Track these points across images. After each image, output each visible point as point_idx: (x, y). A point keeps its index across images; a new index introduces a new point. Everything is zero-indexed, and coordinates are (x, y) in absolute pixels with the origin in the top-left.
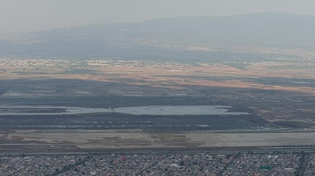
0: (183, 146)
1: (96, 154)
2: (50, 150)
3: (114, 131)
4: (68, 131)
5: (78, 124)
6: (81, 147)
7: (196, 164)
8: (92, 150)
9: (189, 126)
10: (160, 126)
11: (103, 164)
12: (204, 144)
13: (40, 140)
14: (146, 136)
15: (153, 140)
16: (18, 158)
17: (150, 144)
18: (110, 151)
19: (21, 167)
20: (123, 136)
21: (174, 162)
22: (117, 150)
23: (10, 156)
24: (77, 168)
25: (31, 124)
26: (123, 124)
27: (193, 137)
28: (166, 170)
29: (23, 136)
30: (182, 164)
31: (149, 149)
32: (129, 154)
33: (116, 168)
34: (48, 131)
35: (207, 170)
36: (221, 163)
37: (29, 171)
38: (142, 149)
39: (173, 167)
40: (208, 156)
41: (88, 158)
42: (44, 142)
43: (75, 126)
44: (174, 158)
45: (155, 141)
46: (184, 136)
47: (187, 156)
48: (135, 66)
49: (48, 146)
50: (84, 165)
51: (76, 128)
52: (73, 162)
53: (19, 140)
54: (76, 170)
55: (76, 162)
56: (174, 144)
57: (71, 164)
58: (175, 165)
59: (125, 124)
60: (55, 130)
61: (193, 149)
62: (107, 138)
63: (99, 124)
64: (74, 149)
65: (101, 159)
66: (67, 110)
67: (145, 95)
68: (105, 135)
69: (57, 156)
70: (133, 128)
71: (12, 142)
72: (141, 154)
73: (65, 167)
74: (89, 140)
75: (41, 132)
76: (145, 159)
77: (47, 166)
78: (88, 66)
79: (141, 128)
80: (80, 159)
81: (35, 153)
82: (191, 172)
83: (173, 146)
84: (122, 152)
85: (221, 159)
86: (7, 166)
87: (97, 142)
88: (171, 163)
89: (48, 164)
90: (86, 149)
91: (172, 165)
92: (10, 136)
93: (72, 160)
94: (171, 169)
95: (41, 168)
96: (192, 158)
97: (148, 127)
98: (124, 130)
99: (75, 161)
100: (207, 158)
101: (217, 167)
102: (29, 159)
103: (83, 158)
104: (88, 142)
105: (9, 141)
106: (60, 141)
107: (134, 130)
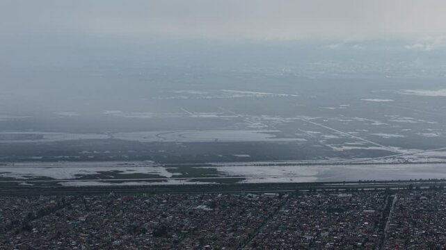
0: (214, 183)
1: (88, 194)
6: (65, 184)
7: (235, 205)
8: (81, 188)
9: (221, 156)
11: (97, 207)
12: (244, 179)
13: (5, 176)
15: (169, 175)
17: (166, 181)
21: (200, 203)
24: (59, 211)
26: (125, 154)
28: (191, 213)
30: (213, 205)
31: (164, 186)
33: (116, 212)
34: (16, 164)
35: (250, 214)
36: (271, 204)
38: (154, 187)
39: (201, 210)
40: (251, 195)
41: (75, 198)
42: (10, 179)
43: (56, 157)
44: (201, 198)
45: (173, 177)
46: (215, 170)
49: (17, 184)
50: (70, 208)
52: (54, 204)
54: (58, 215)
55: (59, 204)
56: (201, 180)
57: (50, 206)
58: (204, 207)
59: (129, 153)
62: (103, 173)
63: (91, 154)
64: (55, 187)
65: (95, 200)
66: (44, 137)
68: (99, 169)
69: (30, 197)
70: (140, 159)
72: (153, 193)
73: (42, 211)
74: (76, 175)
75: (6, 165)
76: (158, 199)
77: (15, 210)
79: (152, 159)
80: (63, 201)
83: (199, 183)
85: (270, 199)
87: (89, 177)
88: (197, 205)
89: (17, 207)
91: (199, 207)
93: (52, 202)
94: (198, 212)
95: (6, 212)
99: (56, 203)
100: (250, 197)
101: (264, 210)
103: (67, 197)
104: (75, 177)
106: (34, 176)
107: (143, 162)
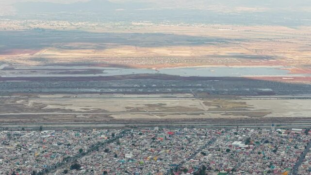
0: (245, 117)
1: (135, 127)
2: (77, 121)
3: (158, 96)
4: (102, 96)
5: (115, 88)
6: (116, 117)
7: (267, 142)
8: (130, 121)
9: (248, 89)
10: (214, 90)
11: (143, 142)
12: (270, 113)
13: (67, 108)
14: (198, 103)
15: (206, 108)
16: (32, 133)
17: (203, 114)
18: (152, 123)
19: (34, 145)
20: (169, 102)
21: (236, 139)
22: (162, 121)
23: (23, 129)
24: (108, 147)
25: (59, 87)
26: (168, 87)
27: (257, 104)
28: (228, 151)
29: (47, 102)
30: (248, 141)
31: (202, 120)
32: (177, 127)
33: (160, 148)
34: (79, 96)
35: (284, 152)
36: (299, 140)
37: (43, 152)
38: (194, 120)
39: (237, 146)
40: (280, 130)
41: (124, 132)
42: (71, 111)
43: (112, 90)
44: (236, 134)
45: (210, 110)
46: (245, 103)
47: (252, 130)
48: (181, 25)
49: (75, 116)
50: (118, 143)
51: (112, 93)
52: (104, 138)
53: (40, 108)
54: (106, 151)
55: (108, 138)
56: (233, 114)
57: (100, 141)
58: (239, 143)
59: (172, 87)
60: (87, 95)
61: (259, 120)
62: (150, 106)
63: (141, 87)
64: (107, 119)
65: (141, 134)
67: (193, 54)
68: (147, 101)
69: (84, 130)
70: (181, 92)
71: (32, 109)
72: (193, 127)
73: (93, 146)
74: (127, 108)
75: (69, 97)
76: (198, 135)
77: (69, 145)
78: (132, 25)
79: (191, 93)
80: (113, 135)
81: (57, 126)
82: (262, 155)
83: (232, 117)
84: (168, 124)
85: (298, 135)
86: (16, 144)
87: (137, 110)
88: (233, 141)
89: (70, 142)
90: (123, 120)
91: (235, 143)
92: (30, 103)
93: (103, 136)
94: (235, 149)
95: (60, 147)
96: (260, 133)
97: (199, 92)
98: (171, 95)
99: (106, 138)
100: (280, 132)
101: (295, 148)
102: (46, 134)
103: (117, 132)
104: (125, 110)
105: (27, 110)
106: (91, 109)
107: (182, 95)
